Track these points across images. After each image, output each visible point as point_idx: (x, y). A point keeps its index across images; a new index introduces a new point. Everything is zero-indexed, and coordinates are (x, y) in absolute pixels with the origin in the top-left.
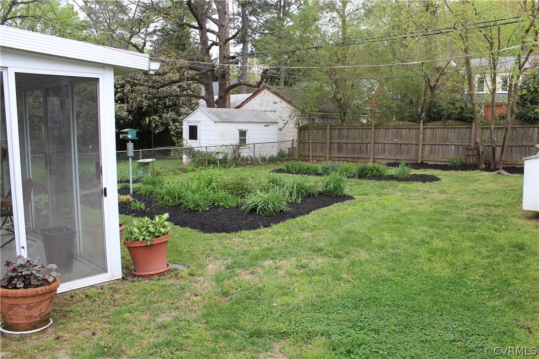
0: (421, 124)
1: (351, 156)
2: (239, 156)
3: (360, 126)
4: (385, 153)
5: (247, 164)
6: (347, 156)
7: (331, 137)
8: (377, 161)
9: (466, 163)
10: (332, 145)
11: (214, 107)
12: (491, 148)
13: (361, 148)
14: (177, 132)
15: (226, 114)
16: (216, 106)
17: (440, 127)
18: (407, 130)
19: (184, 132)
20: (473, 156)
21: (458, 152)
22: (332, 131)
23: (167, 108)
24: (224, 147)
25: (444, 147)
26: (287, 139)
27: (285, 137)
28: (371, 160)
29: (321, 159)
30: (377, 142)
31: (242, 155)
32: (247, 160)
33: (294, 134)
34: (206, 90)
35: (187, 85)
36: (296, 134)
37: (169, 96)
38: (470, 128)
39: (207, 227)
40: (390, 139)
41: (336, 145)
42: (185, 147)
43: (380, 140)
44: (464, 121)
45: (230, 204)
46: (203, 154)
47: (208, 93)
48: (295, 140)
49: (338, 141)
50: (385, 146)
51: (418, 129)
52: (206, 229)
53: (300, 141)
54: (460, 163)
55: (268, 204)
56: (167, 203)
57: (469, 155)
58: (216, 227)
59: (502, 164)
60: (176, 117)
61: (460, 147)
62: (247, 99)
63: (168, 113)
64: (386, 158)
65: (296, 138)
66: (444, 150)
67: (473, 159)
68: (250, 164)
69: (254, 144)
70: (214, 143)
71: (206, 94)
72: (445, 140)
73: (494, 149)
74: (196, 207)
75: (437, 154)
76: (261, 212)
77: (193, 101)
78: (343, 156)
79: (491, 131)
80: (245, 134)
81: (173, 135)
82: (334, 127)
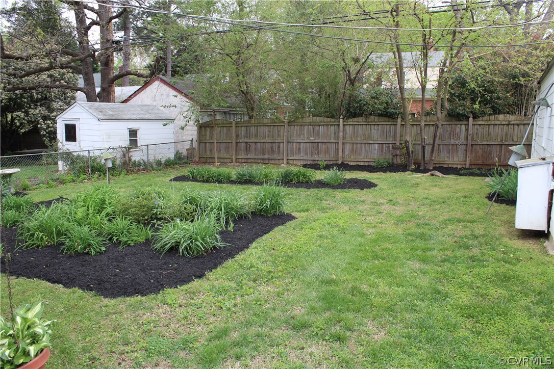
0: (341, 120)
1: (262, 157)
2: (130, 160)
3: (271, 123)
4: (300, 153)
5: (139, 170)
6: (256, 157)
7: (237, 136)
8: (291, 162)
9: (393, 163)
10: (239, 144)
11: (96, 101)
12: (420, 146)
13: (272, 148)
14: (49, 131)
15: (112, 109)
16: (98, 100)
17: (362, 123)
18: (325, 127)
19: (59, 131)
20: (400, 156)
21: (382, 151)
22: (238, 128)
23: (35, 102)
24: (111, 151)
25: (367, 146)
26: (185, 138)
27: (182, 136)
28: (285, 162)
29: (225, 161)
30: (291, 140)
31: (133, 159)
32: (140, 164)
33: (193, 132)
34: (85, 80)
35: (59, 75)
36: (196, 133)
37: (37, 86)
38: (395, 125)
39: (108, 286)
40: (306, 137)
41: (243, 145)
42: (61, 151)
43: (294, 139)
44: (389, 117)
45: (135, 238)
46: (85, 160)
47: (88, 85)
48: (194, 140)
49: (246, 140)
50: (300, 145)
51: (337, 127)
52: (106, 289)
53: (201, 141)
54: (387, 163)
55: (196, 240)
56: (40, 243)
57: (397, 155)
58: (123, 285)
59: (432, 164)
60: (47, 113)
61: (384, 145)
62: (135, 92)
63: (36, 108)
64: (302, 158)
65: (195, 137)
66: (367, 149)
67: (401, 159)
68: (143, 170)
69: (147, 145)
70: (98, 146)
71: (85, 85)
72: (368, 138)
73: (424, 148)
74: (85, 248)
75: (359, 153)
76: (185, 253)
77: (68, 95)
78: (252, 157)
79: (421, 128)
80: (136, 133)
81: (44, 136)
82: (240, 124)
